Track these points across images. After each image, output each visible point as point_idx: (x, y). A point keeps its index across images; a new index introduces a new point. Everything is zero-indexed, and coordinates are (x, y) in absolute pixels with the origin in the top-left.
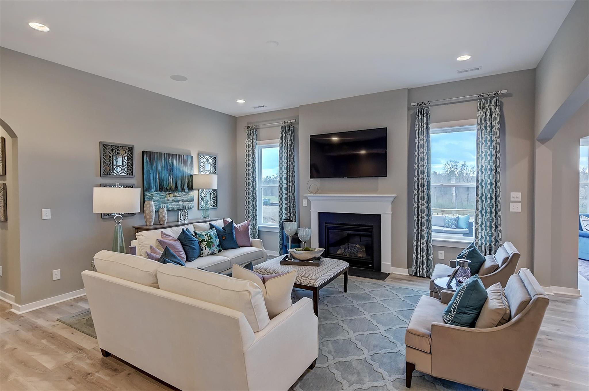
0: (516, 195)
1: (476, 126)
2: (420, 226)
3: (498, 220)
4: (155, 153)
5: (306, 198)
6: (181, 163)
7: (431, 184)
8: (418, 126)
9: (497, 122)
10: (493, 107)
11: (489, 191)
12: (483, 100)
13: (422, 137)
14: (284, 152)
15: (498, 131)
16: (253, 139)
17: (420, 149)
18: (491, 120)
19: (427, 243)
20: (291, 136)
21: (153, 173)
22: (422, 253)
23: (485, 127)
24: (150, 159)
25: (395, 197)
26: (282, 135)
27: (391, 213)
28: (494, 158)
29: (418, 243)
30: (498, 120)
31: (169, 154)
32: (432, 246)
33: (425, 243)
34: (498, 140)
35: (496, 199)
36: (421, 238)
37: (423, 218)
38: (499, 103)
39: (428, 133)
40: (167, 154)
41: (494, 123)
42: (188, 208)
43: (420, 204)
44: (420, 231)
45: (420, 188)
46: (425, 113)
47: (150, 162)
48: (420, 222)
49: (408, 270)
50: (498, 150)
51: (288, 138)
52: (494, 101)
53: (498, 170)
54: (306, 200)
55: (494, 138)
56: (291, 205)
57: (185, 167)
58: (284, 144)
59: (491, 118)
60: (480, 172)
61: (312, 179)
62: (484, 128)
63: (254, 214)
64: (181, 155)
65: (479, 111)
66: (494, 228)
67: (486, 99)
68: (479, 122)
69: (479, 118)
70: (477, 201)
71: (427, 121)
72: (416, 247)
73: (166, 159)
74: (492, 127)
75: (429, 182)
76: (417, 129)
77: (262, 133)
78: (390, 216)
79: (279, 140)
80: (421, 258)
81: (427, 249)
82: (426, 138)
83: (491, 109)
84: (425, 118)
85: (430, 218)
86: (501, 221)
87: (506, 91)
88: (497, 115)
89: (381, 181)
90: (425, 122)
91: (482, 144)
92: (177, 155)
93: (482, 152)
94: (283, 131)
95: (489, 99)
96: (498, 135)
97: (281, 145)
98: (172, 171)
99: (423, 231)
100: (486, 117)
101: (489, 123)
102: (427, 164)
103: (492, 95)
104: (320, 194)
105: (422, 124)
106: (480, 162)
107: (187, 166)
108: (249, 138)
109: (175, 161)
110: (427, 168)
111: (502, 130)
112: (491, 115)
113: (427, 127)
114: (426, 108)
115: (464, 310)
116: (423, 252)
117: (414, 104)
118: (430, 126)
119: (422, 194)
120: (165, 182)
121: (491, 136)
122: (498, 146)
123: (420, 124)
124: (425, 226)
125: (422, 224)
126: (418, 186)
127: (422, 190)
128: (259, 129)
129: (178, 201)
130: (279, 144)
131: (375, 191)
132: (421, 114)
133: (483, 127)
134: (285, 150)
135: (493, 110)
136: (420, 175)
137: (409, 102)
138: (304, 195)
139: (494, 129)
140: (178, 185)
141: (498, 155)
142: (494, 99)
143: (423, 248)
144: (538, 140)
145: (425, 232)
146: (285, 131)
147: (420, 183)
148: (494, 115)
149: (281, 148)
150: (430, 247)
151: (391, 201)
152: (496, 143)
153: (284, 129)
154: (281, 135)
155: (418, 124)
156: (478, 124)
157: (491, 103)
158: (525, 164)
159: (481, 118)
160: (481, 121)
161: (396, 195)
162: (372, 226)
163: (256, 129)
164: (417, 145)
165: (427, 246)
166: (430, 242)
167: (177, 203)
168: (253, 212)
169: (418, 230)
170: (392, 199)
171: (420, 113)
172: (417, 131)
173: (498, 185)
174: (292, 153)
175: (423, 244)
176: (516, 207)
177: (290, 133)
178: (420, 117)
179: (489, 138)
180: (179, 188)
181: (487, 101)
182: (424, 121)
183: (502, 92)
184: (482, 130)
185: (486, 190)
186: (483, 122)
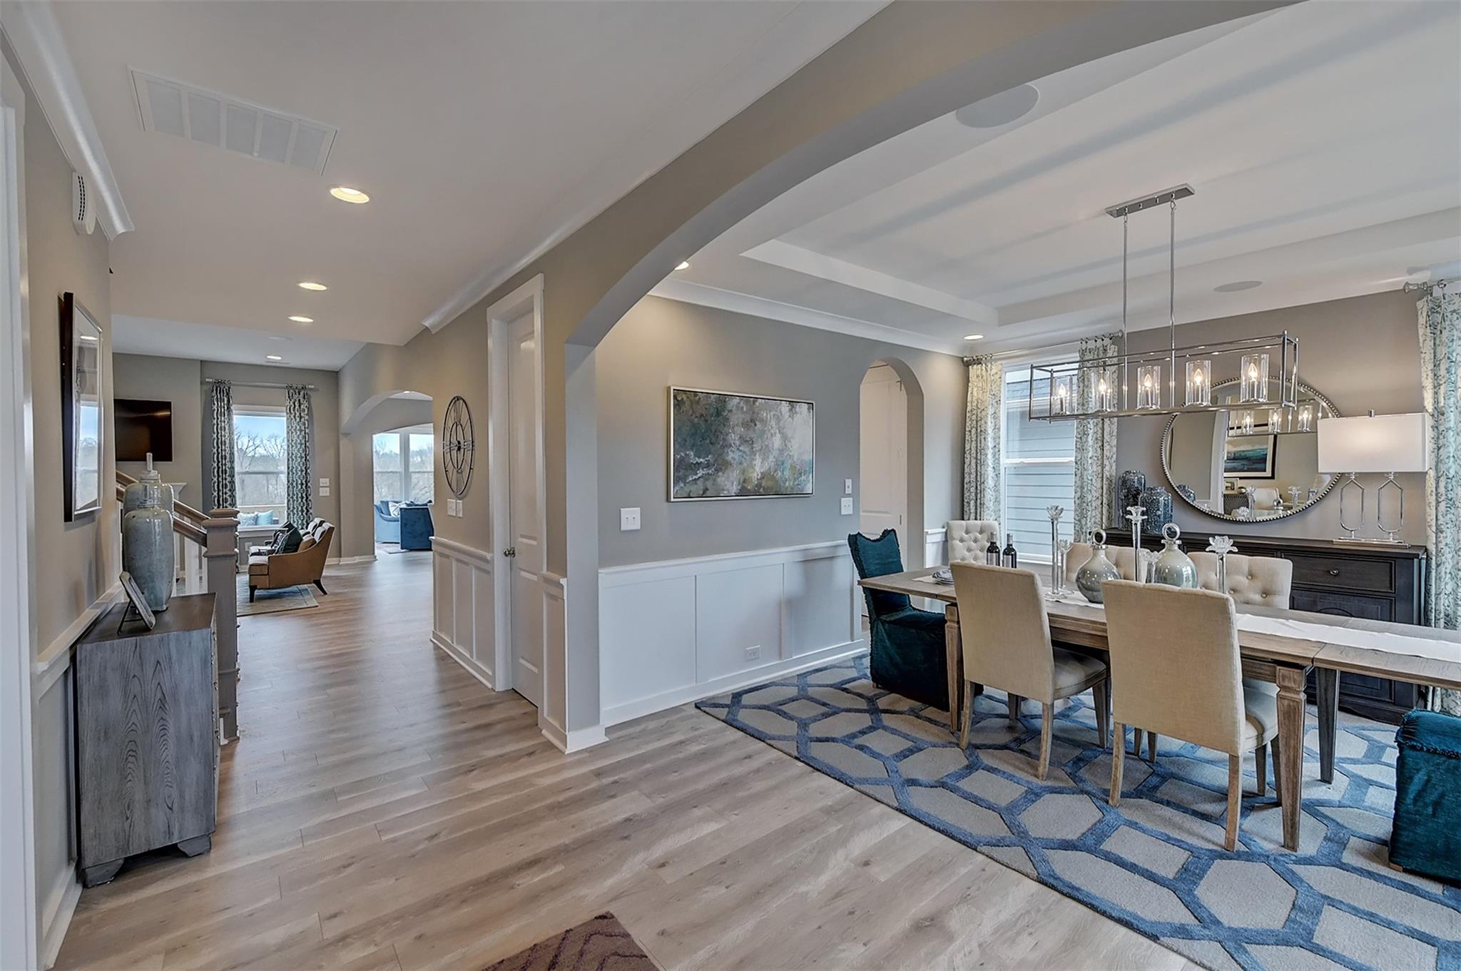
0: (325, 481)
1: (285, 413)
3: (309, 504)
7: (236, 471)
8: (216, 405)
10: (302, 400)
12: (292, 391)
15: (306, 421)
17: (220, 431)
18: (300, 411)
23: (295, 417)
25: (185, 486)
28: (303, 446)
30: (306, 412)
34: (307, 431)
35: (307, 485)
38: (307, 395)
39: (229, 415)
41: (302, 414)
43: (220, 479)
45: (221, 474)
46: (224, 392)
50: (307, 438)
52: (302, 393)
53: (308, 457)
55: (303, 428)
60: (291, 459)
65: (287, 400)
66: (305, 511)
67: (294, 389)
68: (288, 411)
69: (288, 407)
71: (229, 401)
74: (301, 417)
75: (232, 468)
76: (216, 408)
82: (227, 420)
83: (299, 400)
84: (226, 398)
86: (312, 505)
87: (313, 387)
88: (305, 406)
90: (226, 401)
91: (292, 433)
93: (292, 441)
95: (297, 391)
96: (307, 425)
100: (295, 407)
101: (298, 414)
102: (229, 448)
103: (300, 386)
105: (223, 404)
106: (290, 449)
110: (229, 453)
111: (311, 420)
112: (300, 406)
113: (228, 408)
114: (226, 387)
117: (211, 380)
118: (232, 407)
119: (224, 479)
121: (300, 425)
122: (307, 435)
123: (219, 403)
126: (218, 472)
132: (220, 393)
133: (292, 416)
135: (301, 402)
136: (220, 460)
137: (203, 378)
139: (303, 420)
141: (307, 444)
144: (342, 434)
148: (302, 407)
152: (305, 433)
155: (216, 403)
156: (287, 414)
157: (299, 394)
158: (332, 452)
159: (290, 407)
160: (290, 410)
161: (185, 484)
164: (216, 426)
170: (181, 488)
171: (218, 391)
172: (216, 412)
173: (308, 472)
176: (325, 492)
178: (219, 397)
179: (298, 427)
181: (295, 393)
182: (224, 401)
183: (310, 386)
184: (292, 419)
185: (298, 478)
186: (292, 411)
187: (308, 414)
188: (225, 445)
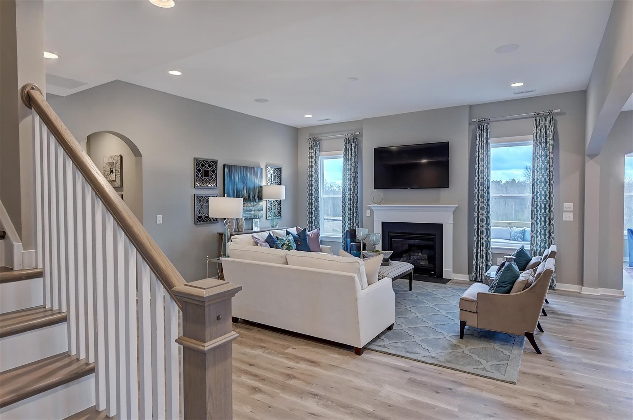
0: (568, 206)
1: (532, 141)
2: (480, 234)
3: (551, 228)
4: (233, 166)
5: (370, 208)
6: (253, 175)
7: (491, 196)
8: (478, 141)
9: (550, 138)
10: (548, 125)
11: (543, 202)
12: (538, 118)
13: (483, 151)
14: (347, 164)
15: (551, 147)
16: (316, 151)
17: (480, 162)
18: (546, 136)
19: (486, 250)
20: (355, 148)
21: (232, 185)
22: (481, 259)
23: (540, 143)
24: (230, 172)
25: (457, 208)
26: (346, 147)
27: (453, 222)
28: (548, 172)
29: (478, 250)
30: (551, 137)
31: (244, 167)
32: (491, 253)
33: (485, 250)
34: (552, 155)
35: (550, 209)
36: (481, 246)
37: (483, 226)
38: (553, 121)
39: (487, 148)
40: (242, 166)
41: (548, 140)
42: (258, 217)
43: (480, 214)
44: (479, 239)
45: (480, 199)
46: (485, 128)
47: (229, 174)
48: (480, 230)
49: (468, 276)
50: (551, 164)
51: (351, 150)
52: (548, 120)
53: (552, 182)
54: (370, 210)
55: (548, 153)
56: (355, 215)
57: (256, 179)
58: (347, 156)
59: (546, 134)
60: (535, 185)
61: (376, 190)
62: (539, 144)
63: (316, 224)
64: (253, 167)
65: (535, 128)
66: (548, 235)
67: (541, 117)
68: (535, 139)
69: (535, 133)
70: (532, 211)
71: (487, 136)
72: (476, 254)
73: (241, 172)
74: (546, 143)
75: (488, 193)
76: (478, 143)
77: (325, 144)
78: (452, 225)
79: (343, 151)
80: (481, 264)
81: (487, 256)
82: (486, 152)
83: (546, 126)
84: (485, 134)
85: (489, 226)
86: (554, 228)
87: (559, 110)
88: (550, 132)
89: (443, 192)
90: (485, 137)
91: (538, 159)
92: (250, 168)
93: (538, 166)
94: (346, 143)
95: (544, 117)
96: (551, 151)
97: (345, 157)
98: (246, 183)
99: (483, 239)
100: (540, 134)
101: (543, 140)
102: (487, 176)
103: (546, 112)
104: (383, 204)
105: (483, 139)
106: (536, 175)
107: (258, 177)
108: (312, 149)
109: (248, 173)
110: (487, 180)
111: (556, 146)
112: (546, 132)
113: (487, 142)
114: (486, 124)
115: (502, 284)
116: (482, 258)
117: (475, 120)
118: (489, 141)
119: (482, 204)
120: (240, 193)
121: (545, 151)
122: (551, 160)
123: (480, 139)
124: (485, 234)
125: (482, 232)
126: (478, 196)
127: (482, 200)
128: (321, 140)
129: (251, 211)
130: (343, 155)
131: (437, 201)
132: (481, 130)
134: (348, 161)
135: (548, 127)
136: (480, 187)
137: (470, 118)
138: (368, 205)
139: (548, 145)
140: (250, 196)
141: (552, 169)
142: (549, 118)
143: (482, 255)
144: (587, 156)
145: (484, 240)
146: (349, 143)
147: (480, 194)
148: (548, 132)
149: (345, 159)
150: (489, 254)
151: (453, 211)
152: (550, 158)
153: (347, 141)
154: (345, 147)
155: (478, 138)
157: (546, 120)
158: (576, 176)
159: (536, 135)
160: (536, 138)
161: (457, 205)
162: (434, 235)
163: (319, 140)
164: (477, 158)
165: (487, 253)
166: (489, 249)
167: (250, 212)
168: (315, 222)
169: (478, 238)
170: (454, 209)
171: (480, 129)
172: (478, 146)
173: (551, 196)
174: (356, 165)
175: (483, 251)
176: (568, 217)
177: (354, 145)
178: (480, 133)
179: (543, 153)
180: (251, 198)
181: (542, 118)
182: (484, 136)
183: (556, 111)
184: (538, 145)
185: (541, 200)
186: (538, 138)
187: (553, 139)
188: (483, 173)
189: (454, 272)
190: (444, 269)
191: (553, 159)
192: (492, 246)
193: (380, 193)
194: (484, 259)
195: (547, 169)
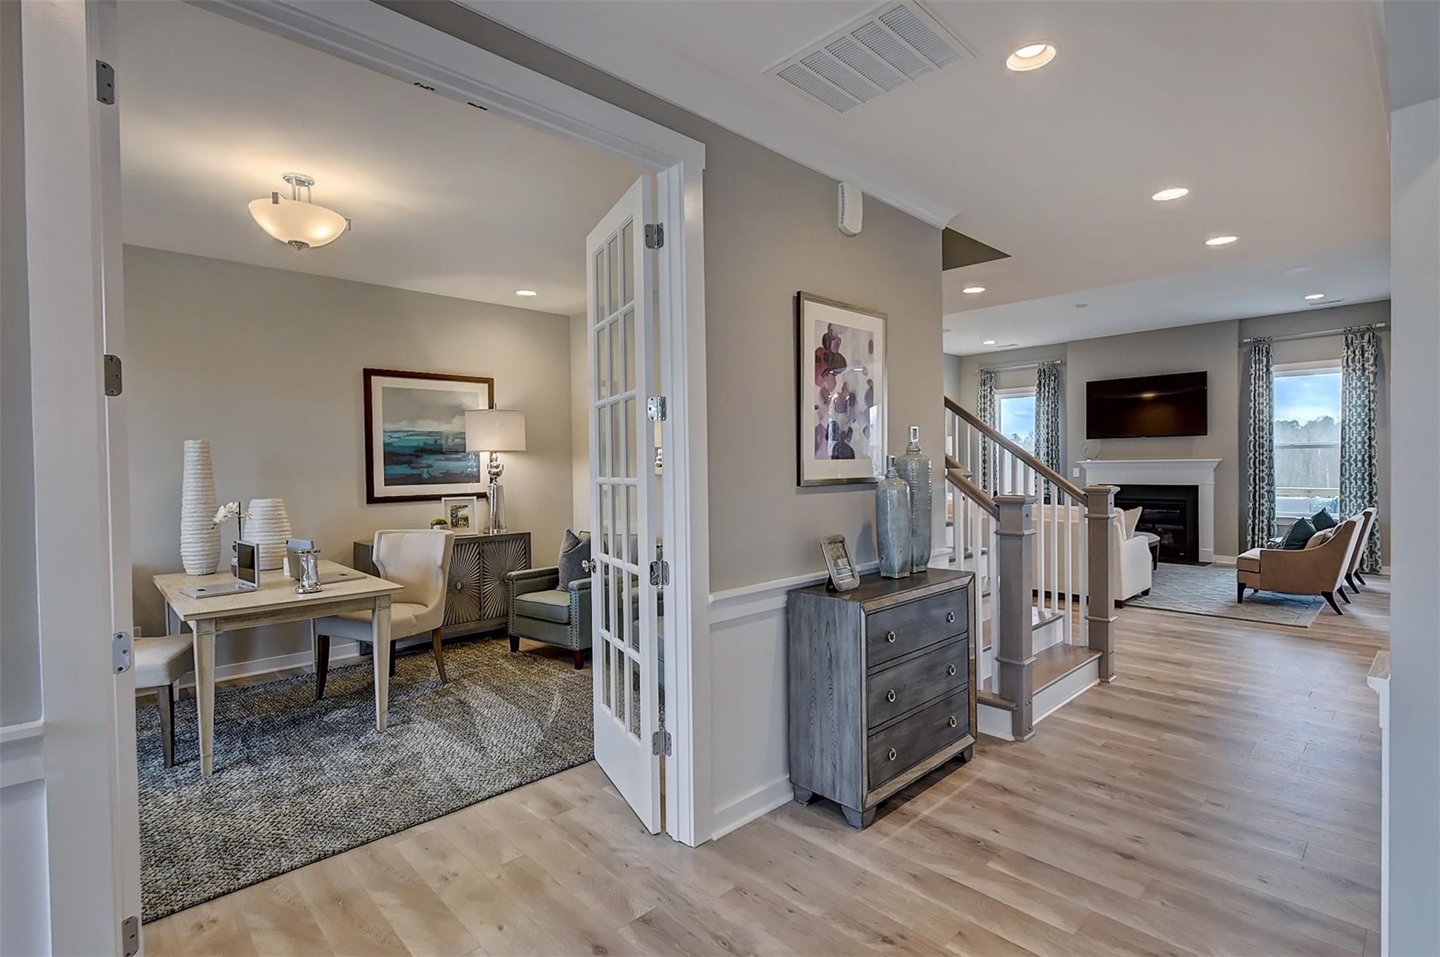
1: (1341, 368)
2: (1257, 499)
3: (1372, 488)
5: (1079, 466)
7: (1274, 445)
8: (1254, 369)
9: (1370, 363)
10: (1365, 345)
11: (1360, 452)
12: (1350, 336)
13: (1261, 383)
14: (1042, 405)
15: (1371, 376)
16: (991, 387)
17: (1257, 398)
18: (1363, 361)
19: (1268, 521)
20: (1055, 382)
22: (1260, 534)
23: (1354, 370)
25: (1220, 462)
26: (1040, 382)
27: (1213, 483)
28: (1366, 409)
29: (1255, 521)
30: (1372, 361)
32: (1276, 525)
33: (1266, 522)
34: (1372, 387)
35: (1370, 461)
36: (1259, 515)
37: (1263, 488)
38: (1373, 338)
39: (1269, 378)
41: (1366, 366)
43: (1257, 470)
44: (1257, 505)
45: (1257, 449)
46: (1264, 351)
48: (1257, 494)
50: (1372, 399)
51: (1048, 385)
52: (1366, 337)
53: (1373, 424)
54: (1078, 469)
55: (1367, 385)
58: (1042, 393)
59: (1363, 357)
60: (1347, 429)
61: (1089, 440)
62: (1351, 372)
65: (1344, 349)
66: (1367, 499)
67: (1355, 334)
68: (1345, 364)
69: (1346, 358)
70: (1342, 465)
71: (1268, 362)
72: (1251, 526)
74: (1364, 369)
75: (1271, 441)
76: (1254, 373)
77: (1004, 378)
78: (1212, 487)
79: (1035, 387)
80: (1260, 540)
81: (1269, 530)
82: (1266, 384)
83: (1362, 347)
84: (1265, 359)
85: (1272, 488)
86: (1377, 489)
88: (1370, 356)
89: (1198, 440)
90: (1265, 363)
91: (1350, 392)
93: (1350, 402)
94: (1040, 376)
95: (1358, 335)
96: (1371, 381)
97: (1038, 395)
99: (1263, 505)
100: (1354, 358)
101: (1359, 366)
102: (1268, 418)
103: (1364, 328)
104: (1101, 460)
105: (1261, 367)
106: (1347, 414)
108: (985, 386)
110: (1268, 423)
111: (1379, 374)
112: (1362, 355)
113: (1268, 370)
114: (1266, 346)
115: (1291, 542)
116: (1262, 532)
117: (1249, 340)
118: (1271, 369)
119: (1261, 457)
121: (1362, 380)
122: (1372, 394)
123: (1257, 366)
124: (1266, 499)
125: (1262, 496)
126: (1254, 446)
127: (1261, 452)
128: (998, 372)
130: (1035, 393)
131: (1189, 454)
132: (1259, 353)
133: (1350, 370)
134: (1044, 400)
135: (1366, 348)
136: (1258, 432)
137: (1241, 337)
138: (1078, 462)
139: (1366, 373)
141: (1373, 406)
142: (1367, 335)
143: (1262, 528)
145: (1265, 506)
146: (1045, 375)
147: (1258, 443)
148: (1366, 355)
149: (1038, 399)
150: (1274, 526)
151: (1214, 467)
152: (1369, 391)
153: (1042, 373)
154: (1038, 382)
155: (1253, 366)
156: (1344, 367)
157: (1362, 339)
159: (1347, 359)
160: (1347, 363)
161: (1220, 460)
162: (1185, 501)
163: (995, 373)
164: (1253, 393)
165: (1269, 525)
166: (1273, 519)
169: (1254, 504)
170: (1215, 465)
171: (1257, 352)
172: (1253, 376)
173: (1373, 444)
174: (1055, 406)
175: (1263, 522)
177: (1053, 378)
178: (1257, 358)
179: (1359, 384)
181: (1356, 336)
182: (1262, 362)
183: (1378, 325)
184: (1350, 374)
185: (1355, 450)
186: (1350, 363)
187: (1375, 364)
188: (1263, 414)
189: (1217, 552)
190: (1200, 549)
191: (1375, 392)
192: (1276, 516)
193: (1096, 444)
194: (1265, 534)
195: (1365, 406)
